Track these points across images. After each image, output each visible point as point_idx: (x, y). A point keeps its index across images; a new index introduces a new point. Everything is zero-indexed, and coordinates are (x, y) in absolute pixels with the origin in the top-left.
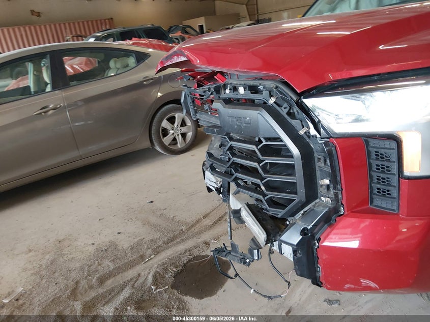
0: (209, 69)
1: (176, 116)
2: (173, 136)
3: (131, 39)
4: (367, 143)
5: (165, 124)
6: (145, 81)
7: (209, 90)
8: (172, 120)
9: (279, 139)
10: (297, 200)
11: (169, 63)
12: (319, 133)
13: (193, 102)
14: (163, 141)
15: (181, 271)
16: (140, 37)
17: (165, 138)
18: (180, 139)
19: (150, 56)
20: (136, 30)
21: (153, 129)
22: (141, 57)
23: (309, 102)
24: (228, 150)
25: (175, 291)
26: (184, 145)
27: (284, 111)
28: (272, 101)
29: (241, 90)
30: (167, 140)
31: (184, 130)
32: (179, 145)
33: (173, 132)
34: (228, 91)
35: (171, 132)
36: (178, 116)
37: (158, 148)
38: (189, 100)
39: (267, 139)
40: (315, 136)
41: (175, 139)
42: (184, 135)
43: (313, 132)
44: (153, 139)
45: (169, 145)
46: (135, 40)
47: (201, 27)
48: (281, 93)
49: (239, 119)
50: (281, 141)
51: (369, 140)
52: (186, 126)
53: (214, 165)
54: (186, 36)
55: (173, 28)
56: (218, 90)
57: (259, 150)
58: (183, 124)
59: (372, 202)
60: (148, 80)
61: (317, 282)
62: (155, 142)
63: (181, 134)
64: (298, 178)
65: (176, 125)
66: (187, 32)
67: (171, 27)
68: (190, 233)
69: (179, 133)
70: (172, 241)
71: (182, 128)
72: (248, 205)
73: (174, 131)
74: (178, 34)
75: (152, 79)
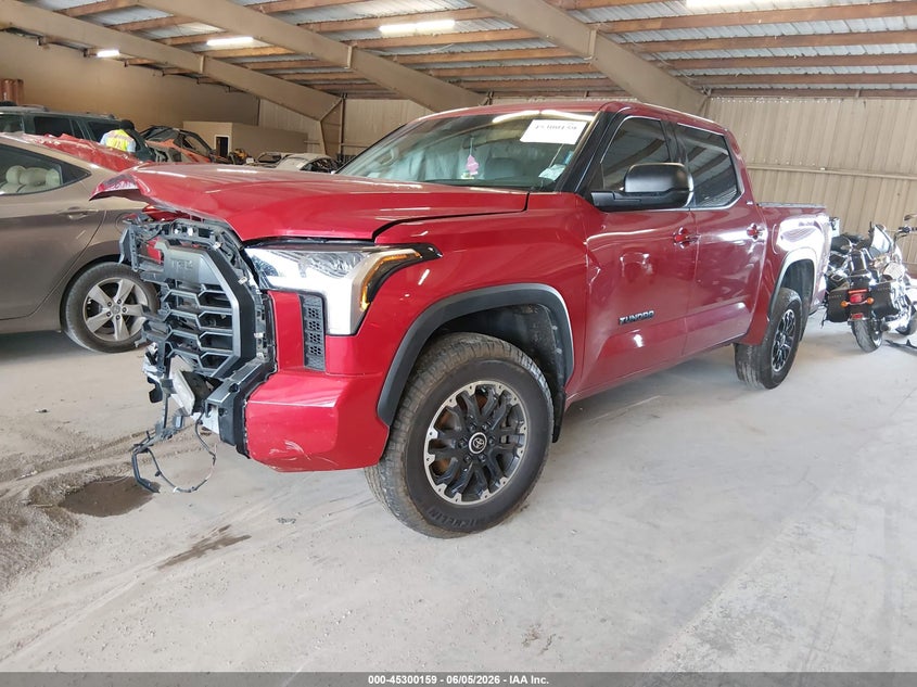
0: (173, 208)
1: (120, 283)
2: (107, 318)
3: (58, 135)
4: (302, 300)
5: (96, 293)
6: (71, 214)
7: (157, 228)
8: (110, 289)
9: (219, 288)
10: (230, 356)
11: (112, 189)
12: (258, 283)
13: (138, 246)
14: (87, 322)
15: (78, 491)
16: (78, 135)
17: (90, 319)
18: (119, 325)
19: (89, 175)
20: (74, 120)
21: (69, 299)
22: (71, 174)
23: (251, 252)
24: (166, 300)
25: (64, 510)
26: (125, 337)
27: (228, 259)
28: (216, 246)
29: (190, 232)
30: (93, 323)
31: (131, 310)
32: (116, 335)
33: (108, 310)
34: (176, 231)
35: (106, 310)
36: (125, 285)
37: (73, 335)
38: (132, 243)
39: (208, 286)
40: (254, 287)
41: (109, 324)
42: (129, 320)
43: (252, 282)
44: (67, 316)
45: (96, 332)
46: (65, 139)
47: (223, 142)
48: (226, 239)
49: (181, 262)
50: (221, 290)
51: (304, 296)
52: (136, 303)
53: (150, 323)
54: (184, 152)
55: (156, 131)
56: (166, 230)
57: (199, 299)
58: (132, 299)
59: (306, 362)
60: (79, 213)
61: (242, 449)
62: (68, 323)
63: (125, 317)
64: (235, 332)
65: (116, 299)
66: (187, 145)
67: (154, 128)
68: (104, 452)
69: (121, 314)
70: (70, 458)
71: (127, 306)
72: (184, 373)
73: (111, 309)
74: (168, 144)
75: (85, 213)
